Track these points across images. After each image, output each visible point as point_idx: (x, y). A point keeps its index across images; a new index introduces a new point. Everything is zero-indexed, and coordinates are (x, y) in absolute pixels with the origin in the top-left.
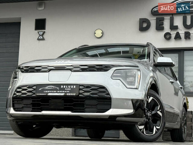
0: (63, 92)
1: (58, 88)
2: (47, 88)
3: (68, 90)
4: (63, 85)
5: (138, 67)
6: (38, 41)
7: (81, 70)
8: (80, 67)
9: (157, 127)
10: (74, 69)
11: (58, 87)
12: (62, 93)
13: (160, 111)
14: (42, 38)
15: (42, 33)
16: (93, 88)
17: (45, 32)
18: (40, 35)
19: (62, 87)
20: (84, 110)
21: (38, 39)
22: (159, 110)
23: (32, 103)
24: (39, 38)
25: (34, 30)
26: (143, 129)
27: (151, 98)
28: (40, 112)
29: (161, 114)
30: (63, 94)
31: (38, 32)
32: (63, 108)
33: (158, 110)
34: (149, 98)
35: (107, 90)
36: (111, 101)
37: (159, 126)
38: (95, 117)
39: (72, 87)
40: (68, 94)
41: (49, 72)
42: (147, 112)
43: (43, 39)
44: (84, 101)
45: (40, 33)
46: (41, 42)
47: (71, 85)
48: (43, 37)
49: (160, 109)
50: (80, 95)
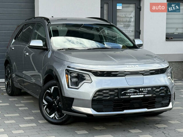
0: (142, 94)
1: (138, 91)
2: (128, 91)
3: (145, 92)
4: (142, 88)
8: (149, 72)
10: (146, 73)
19: (141, 90)
30: (142, 96)
39: (148, 89)
40: (146, 96)
47: (147, 87)
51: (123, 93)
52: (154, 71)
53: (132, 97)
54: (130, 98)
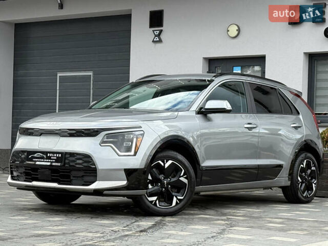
1: (45, 156)
2: (35, 155)
3: (53, 159)
4: (50, 153)
5: (141, 127)
6: (153, 44)
7: (68, 135)
9: (179, 198)
11: (46, 154)
12: (48, 162)
13: (185, 178)
14: (158, 40)
15: (158, 32)
16: (78, 157)
17: (162, 30)
18: (156, 36)
20: (70, 181)
21: (153, 41)
22: (182, 176)
23: (24, 172)
24: (155, 40)
25: (149, 27)
26: (156, 201)
27: (170, 162)
28: (31, 182)
29: (186, 181)
30: (49, 164)
31: (153, 31)
32: (50, 179)
33: (180, 177)
34: (167, 162)
35: (92, 159)
36: (96, 173)
37: (182, 196)
38: (81, 191)
40: (54, 164)
41: (40, 136)
42: (164, 179)
43: (160, 41)
44: (69, 172)
45: (155, 32)
46: (158, 45)
48: (160, 38)
49: (184, 175)
50: (66, 165)
51: (30, 157)
52: (74, 132)
53: (37, 163)
54: (35, 164)
